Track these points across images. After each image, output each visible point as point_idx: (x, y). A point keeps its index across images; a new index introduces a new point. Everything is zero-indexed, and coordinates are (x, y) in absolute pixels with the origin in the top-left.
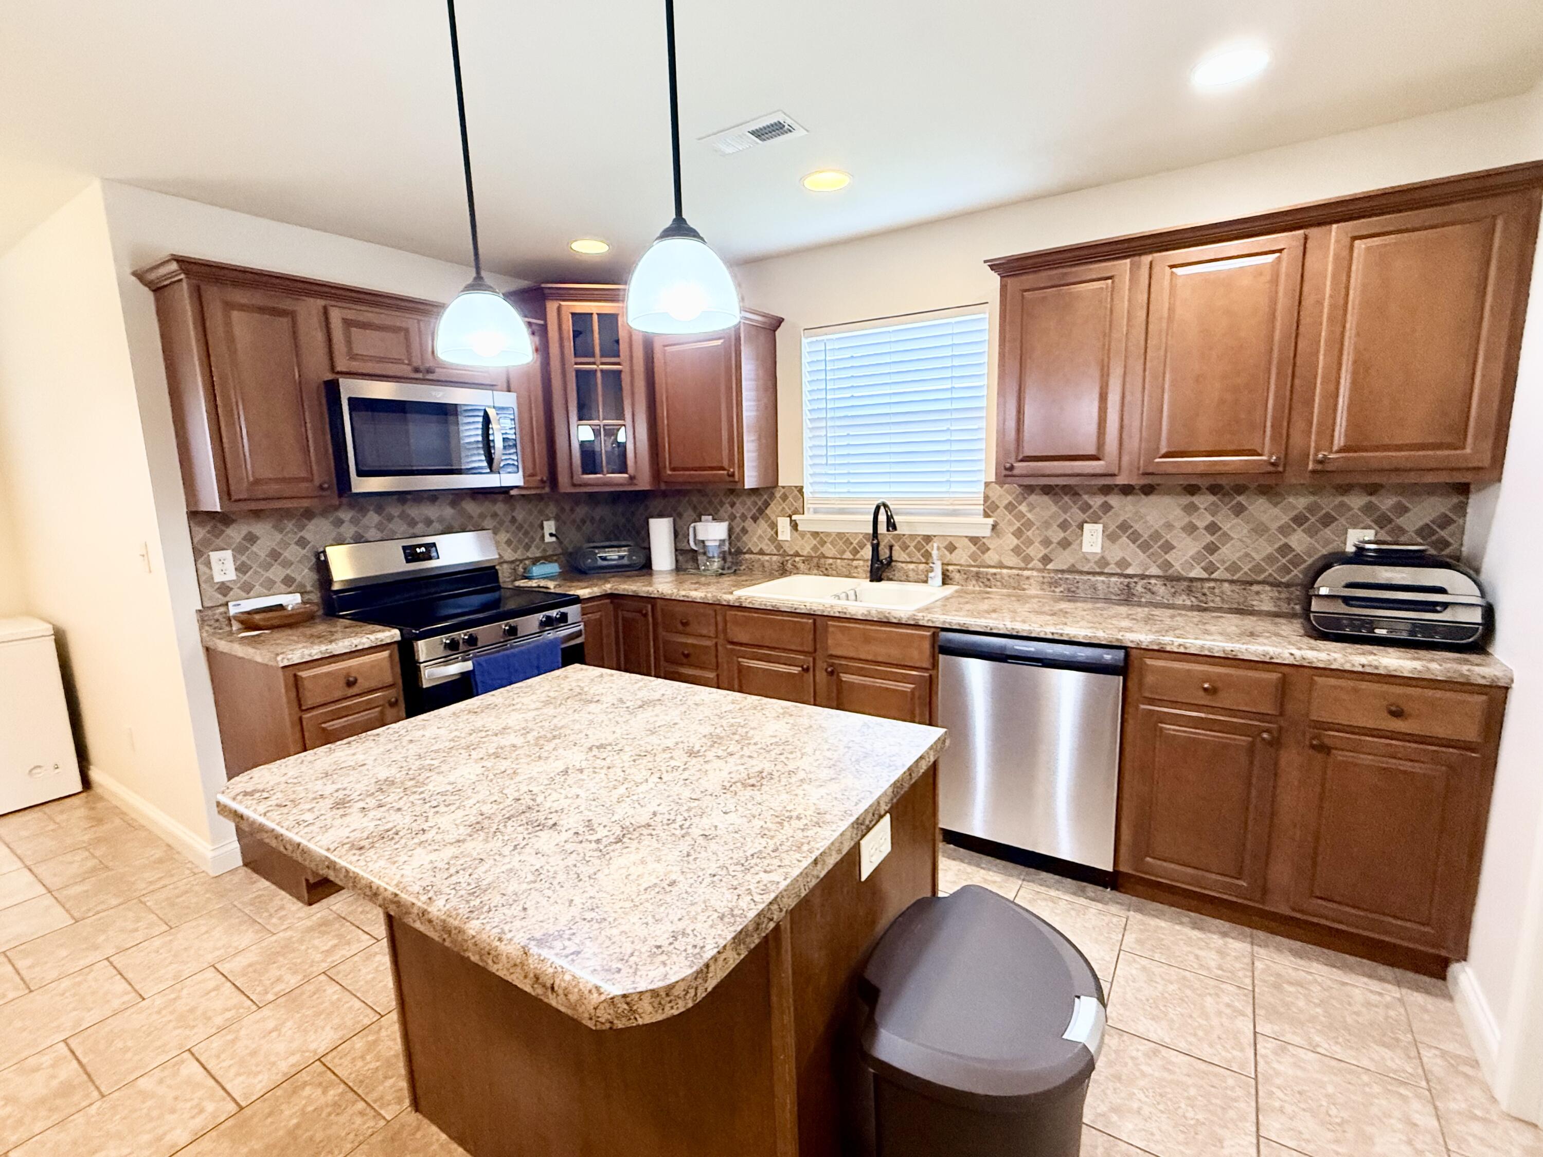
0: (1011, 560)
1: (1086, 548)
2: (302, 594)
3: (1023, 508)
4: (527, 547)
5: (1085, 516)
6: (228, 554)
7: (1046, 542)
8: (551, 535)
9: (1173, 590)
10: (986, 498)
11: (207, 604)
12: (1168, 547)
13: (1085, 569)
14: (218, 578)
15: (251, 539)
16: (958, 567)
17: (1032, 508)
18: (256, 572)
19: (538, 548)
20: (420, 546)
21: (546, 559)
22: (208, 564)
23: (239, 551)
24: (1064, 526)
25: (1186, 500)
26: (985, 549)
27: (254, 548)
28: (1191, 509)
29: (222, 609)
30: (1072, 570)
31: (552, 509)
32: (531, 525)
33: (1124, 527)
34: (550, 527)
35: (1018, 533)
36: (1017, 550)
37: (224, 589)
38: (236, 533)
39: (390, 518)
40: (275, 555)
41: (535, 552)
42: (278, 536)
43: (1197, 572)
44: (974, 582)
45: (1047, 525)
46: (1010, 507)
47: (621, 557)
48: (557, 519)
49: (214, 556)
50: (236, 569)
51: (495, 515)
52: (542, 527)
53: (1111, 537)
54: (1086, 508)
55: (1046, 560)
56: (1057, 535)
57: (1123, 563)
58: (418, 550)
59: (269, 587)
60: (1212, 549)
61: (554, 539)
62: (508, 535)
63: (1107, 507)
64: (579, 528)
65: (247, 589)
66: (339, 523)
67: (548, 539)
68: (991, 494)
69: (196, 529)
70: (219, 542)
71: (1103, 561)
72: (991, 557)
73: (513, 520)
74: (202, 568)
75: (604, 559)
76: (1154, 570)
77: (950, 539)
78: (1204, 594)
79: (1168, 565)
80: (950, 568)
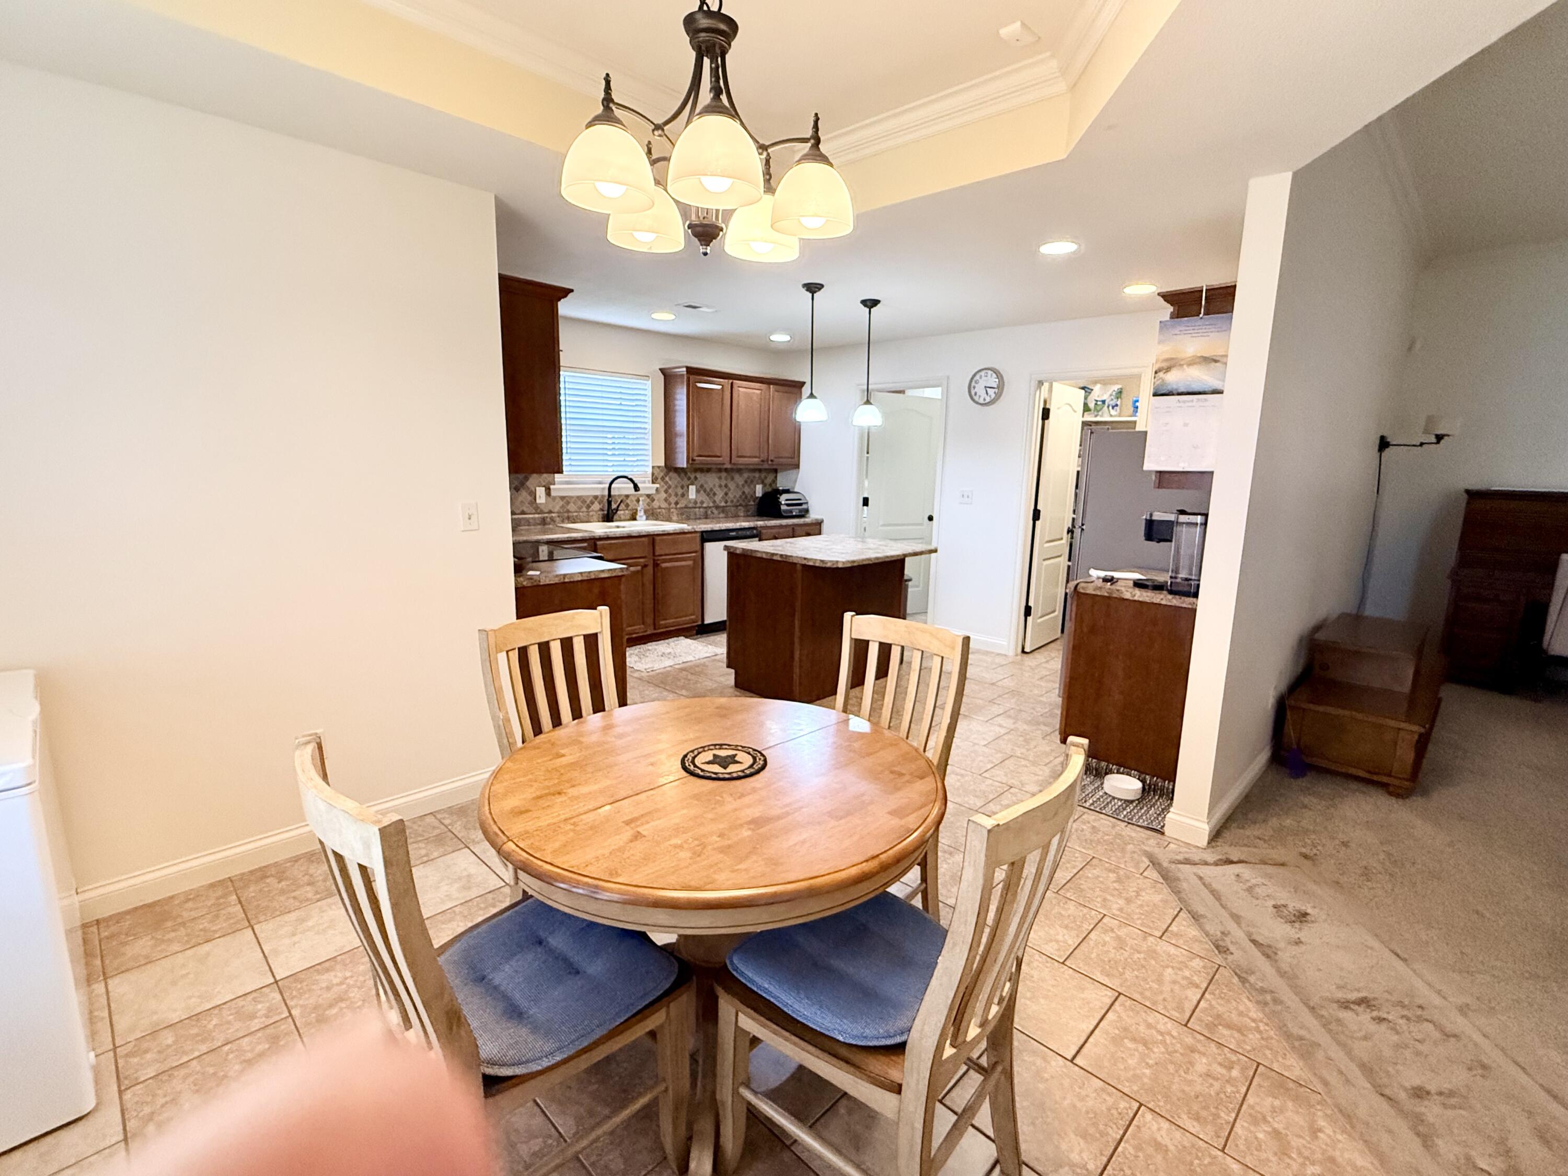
0: (664, 505)
1: (690, 497)
3: (667, 479)
5: (689, 483)
7: (676, 495)
10: (653, 474)
12: (715, 494)
13: (690, 506)
17: (670, 479)
24: (682, 487)
25: (719, 475)
26: (653, 500)
28: (720, 478)
30: (686, 507)
33: (702, 486)
35: (666, 492)
36: (666, 500)
43: (723, 504)
45: (676, 487)
46: (663, 479)
53: (698, 491)
54: (689, 479)
55: (677, 503)
56: (680, 491)
57: (702, 502)
60: (726, 494)
63: (696, 478)
68: (655, 473)
71: (696, 502)
72: (656, 504)
76: (711, 504)
79: (714, 502)
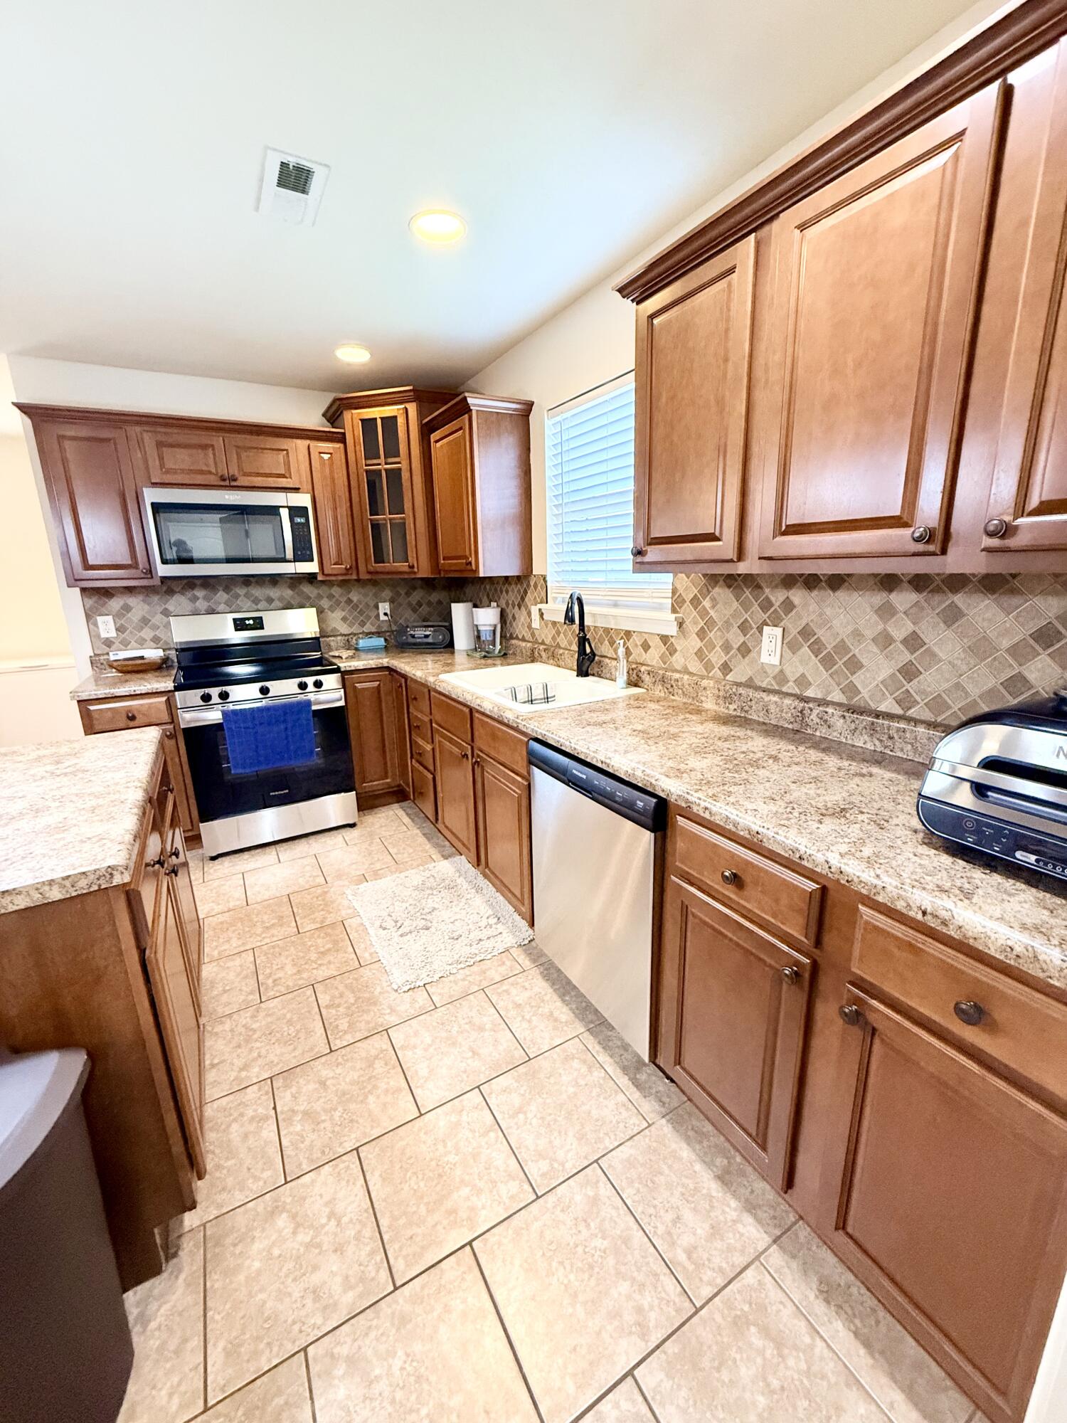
0: (695, 666)
1: (765, 659)
2: (164, 650)
3: (707, 603)
4: (363, 624)
5: (765, 616)
6: (110, 618)
7: (727, 647)
8: (386, 614)
9: (853, 726)
10: (674, 591)
11: (96, 652)
12: (854, 665)
13: (764, 685)
14: (104, 635)
15: (127, 608)
16: (649, 668)
17: (714, 603)
18: (131, 632)
19: (372, 624)
20: (248, 619)
21: (379, 634)
22: (96, 624)
23: (117, 616)
24: (744, 628)
25: (879, 598)
26: (672, 651)
27: (129, 615)
28: (886, 612)
29: (106, 657)
30: (749, 684)
31: (387, 593)
32: (367, 605)
33: (806, 633)
34: (384, 607)
35: (701, 634)
36: (700, 654)
37: (108, 643)
38: (116, 603)
39: (237, 596)
40: (145, 621)
41: (368, 628)
42: (146, 607)
43: (888, 705)
44: (660, 687)
45: (728, 624)
46: (695, 602)
47: (427, 636)
48: (392, 601)
49: (100, 619)
50: (117, 630)
51: (331, 597)
52: (377, 608)
53: (791, 646)
54: (766, 605)
55: (726, 668)
56: (737, 639)
57: (802, 681)
58: (247, 622)
59: (142, 643)
60: (909, 672)
61: (386, 618)
62: (344, 613)
63: (788, 606)
64: (415, 610)
65: (125, 644)
66: (195, 599)
67: (383, 618)
68: (678, 586)
69: (86, 600)
70: (104, 610)
71: (781, 677)
72: (678, 660)
73: (349, 601)
74: (91, 626)
75: (413, 636)
76: (837, 696)
77: (646, 636)
78: (891, 738)
79: (851, 690)
80: (643, 669)
